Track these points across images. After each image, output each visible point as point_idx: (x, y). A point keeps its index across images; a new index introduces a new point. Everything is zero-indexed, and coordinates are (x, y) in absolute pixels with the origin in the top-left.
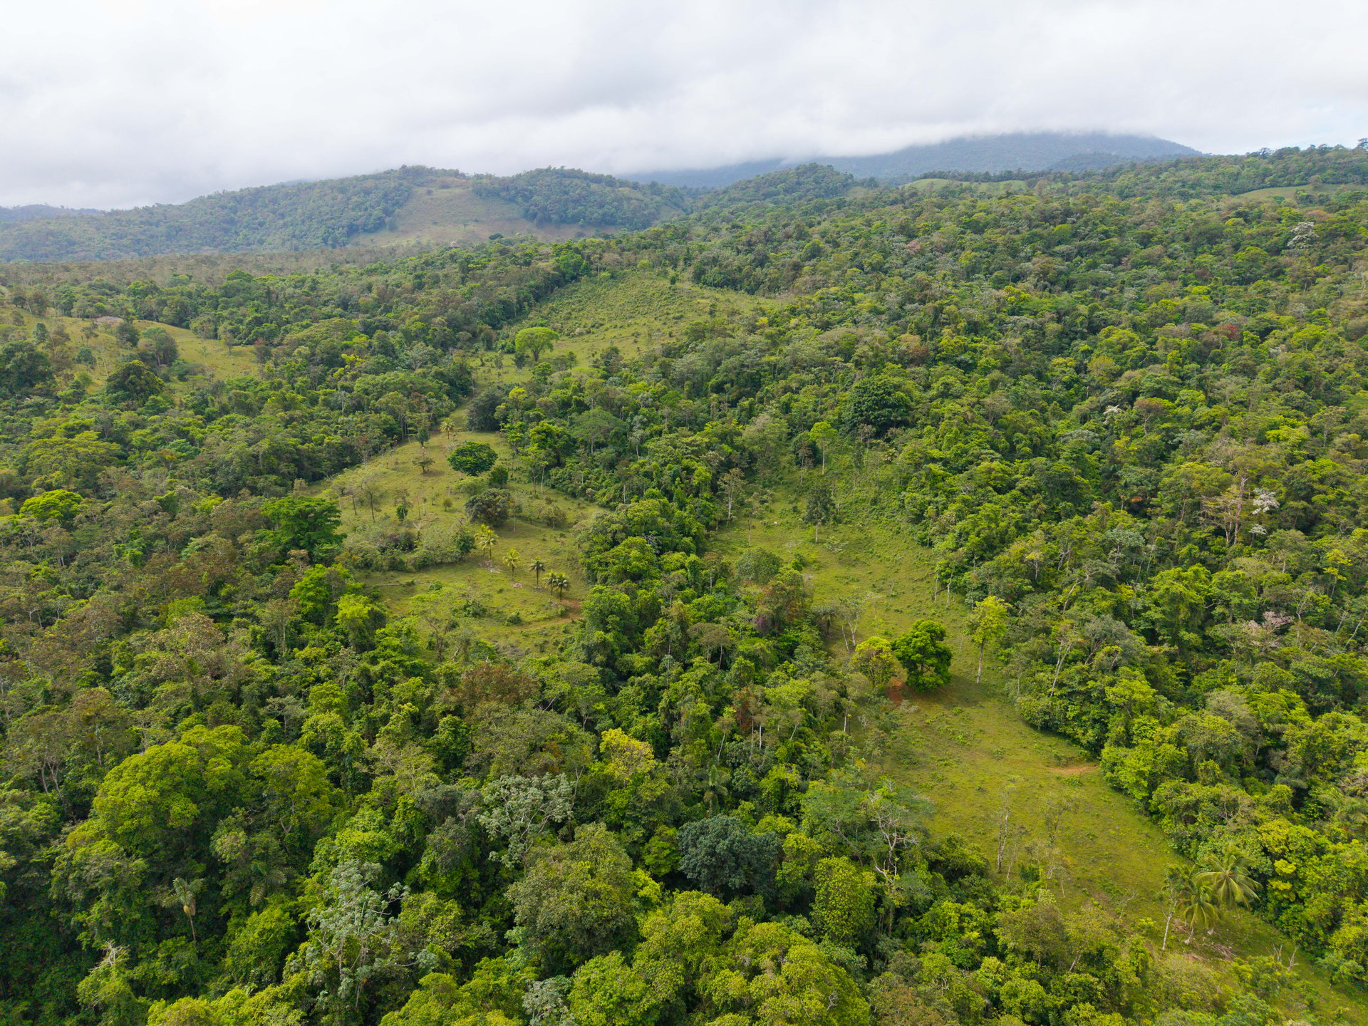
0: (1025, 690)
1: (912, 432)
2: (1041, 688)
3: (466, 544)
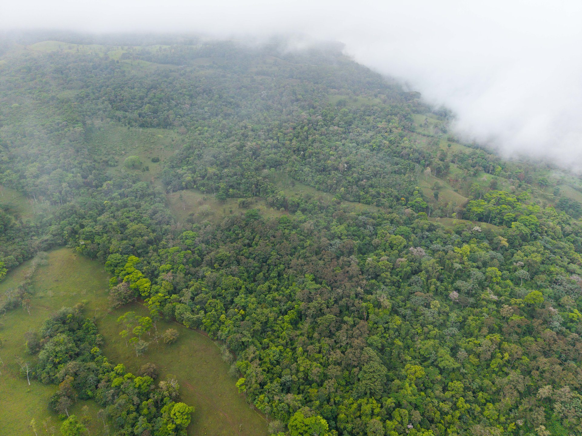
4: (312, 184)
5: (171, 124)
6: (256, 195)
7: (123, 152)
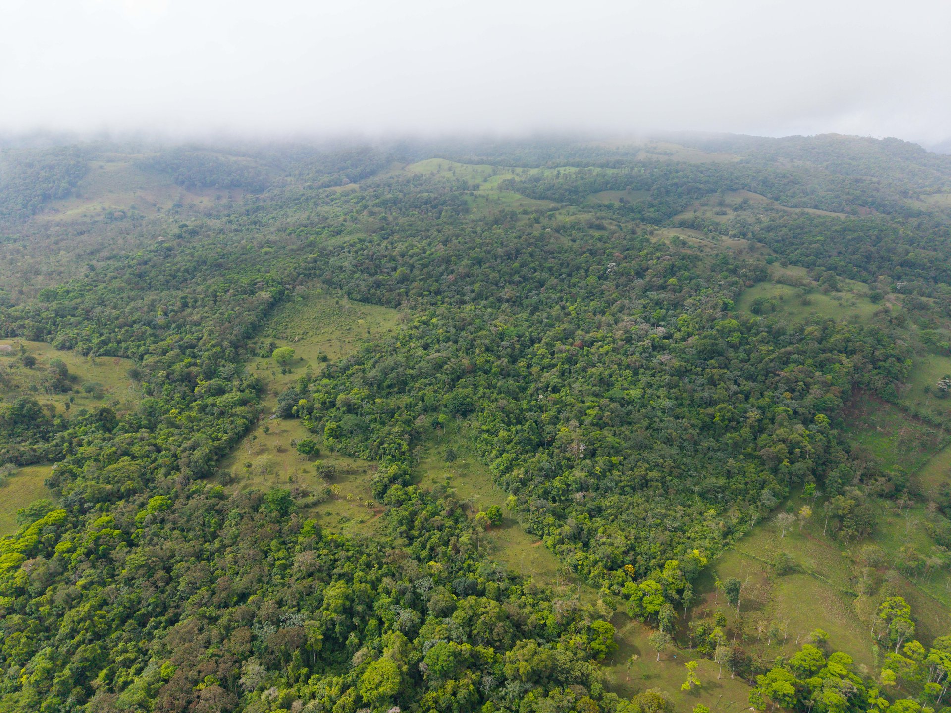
0: (523, 522)
1: (475, 414)
2: (526, 521)
3: (329, 492)
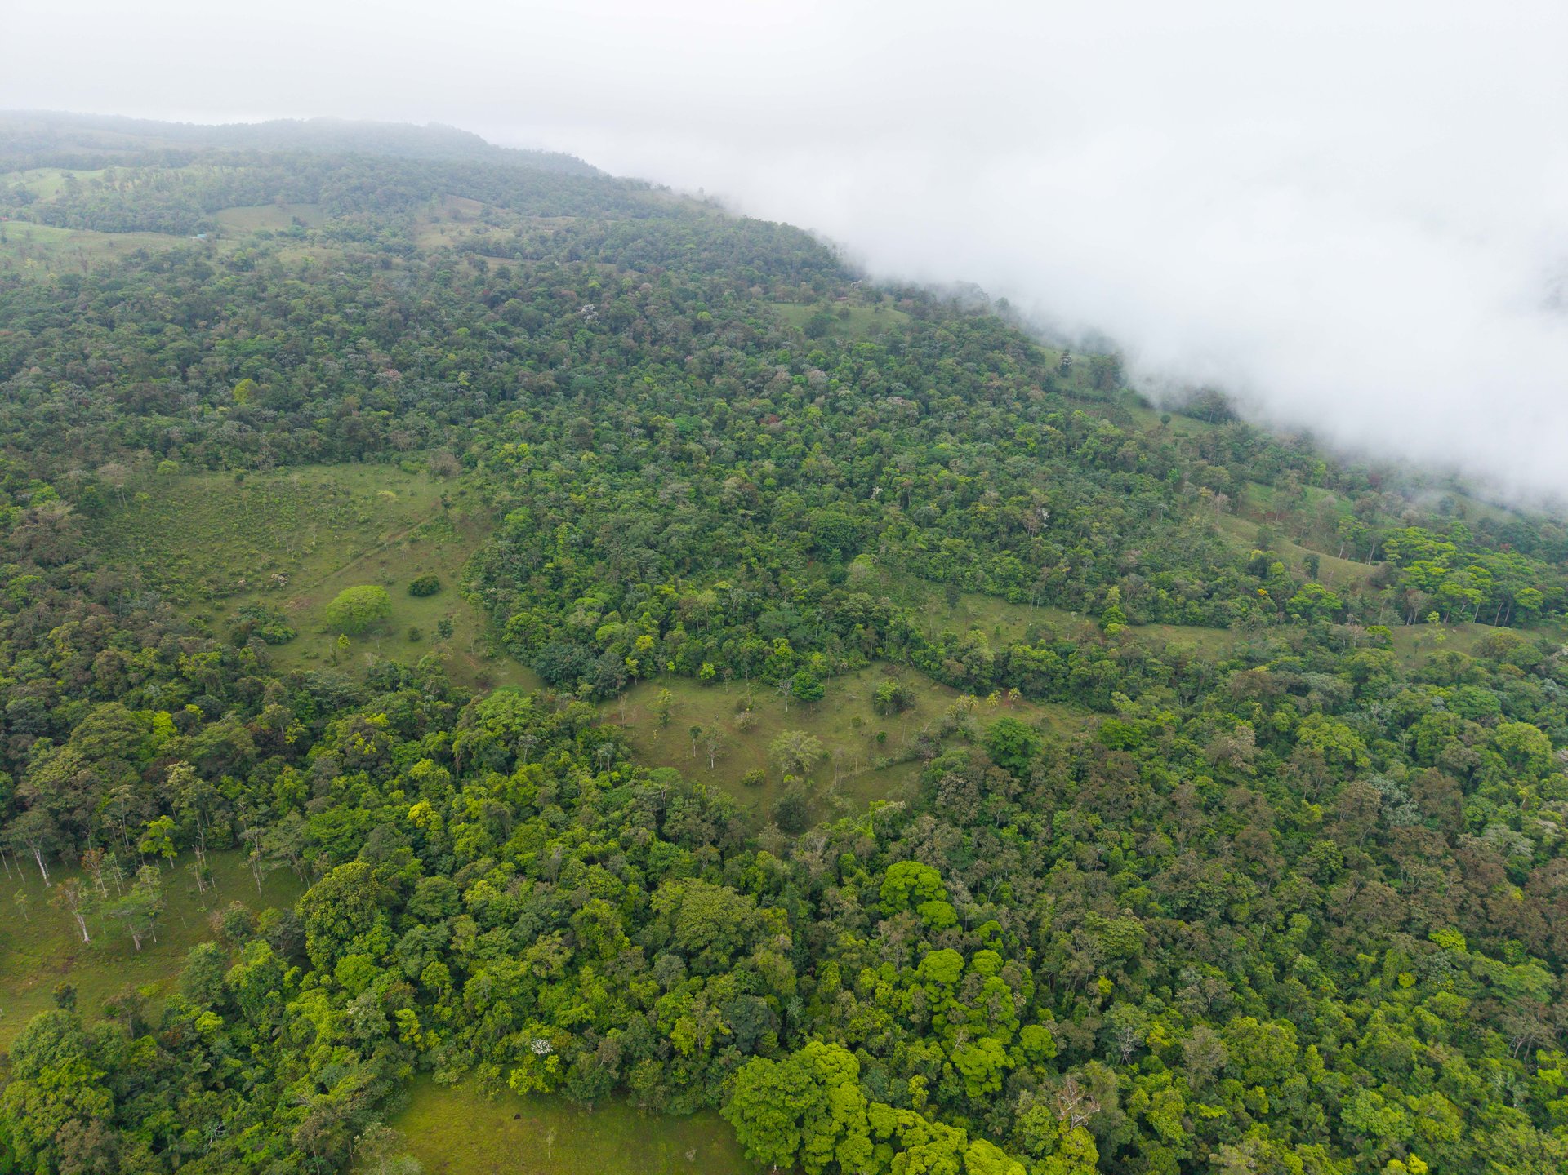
4: (991, 588)
5: (373, 447)
6: (876, 657)
7: (276, 575)
